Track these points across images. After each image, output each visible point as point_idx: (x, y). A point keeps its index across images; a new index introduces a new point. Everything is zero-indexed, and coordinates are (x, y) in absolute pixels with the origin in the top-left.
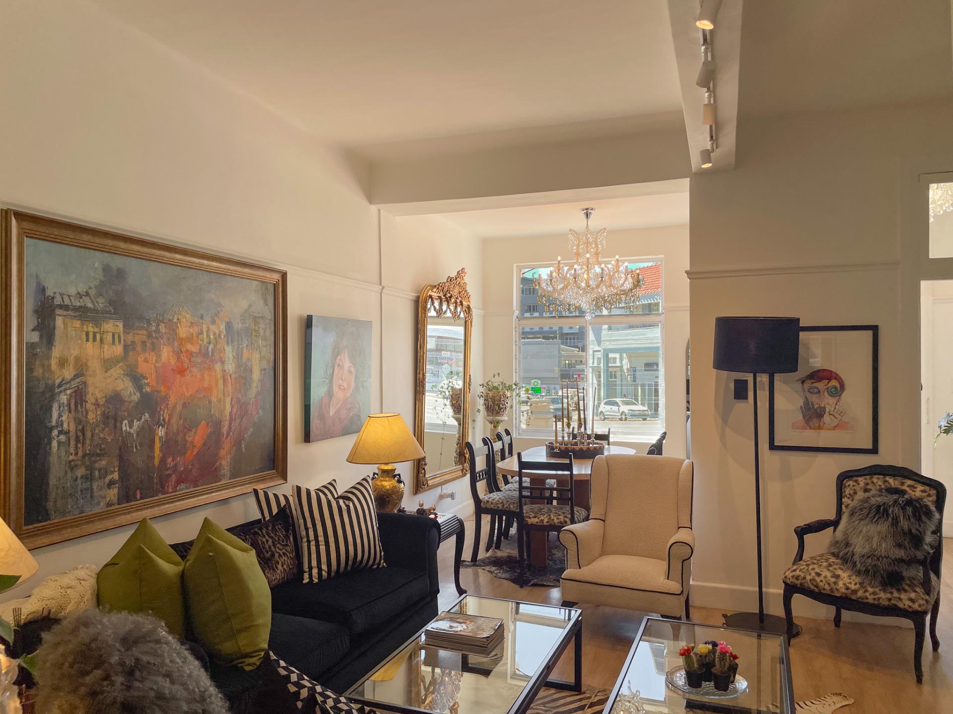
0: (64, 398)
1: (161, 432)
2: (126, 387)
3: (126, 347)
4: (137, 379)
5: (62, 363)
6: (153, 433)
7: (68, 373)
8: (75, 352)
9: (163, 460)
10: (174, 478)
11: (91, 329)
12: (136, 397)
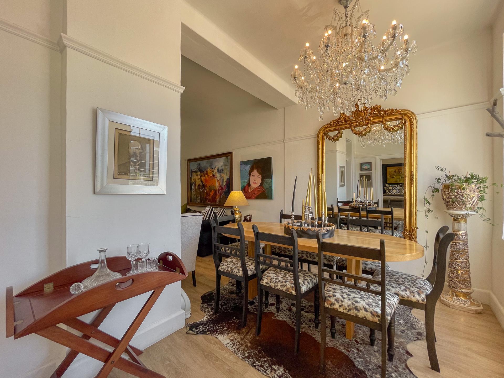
0: (193, 185)
1: (206, 191)
2: (201, 183)
3: (200, 177)
4: (202, 182)
5: (193, 180)
6: (204, 191)
7: (194, 181)
8: (195, 178)
9: (206, 196)
10: (208, 200)
11: (196, 174)
12: (202, 185)
